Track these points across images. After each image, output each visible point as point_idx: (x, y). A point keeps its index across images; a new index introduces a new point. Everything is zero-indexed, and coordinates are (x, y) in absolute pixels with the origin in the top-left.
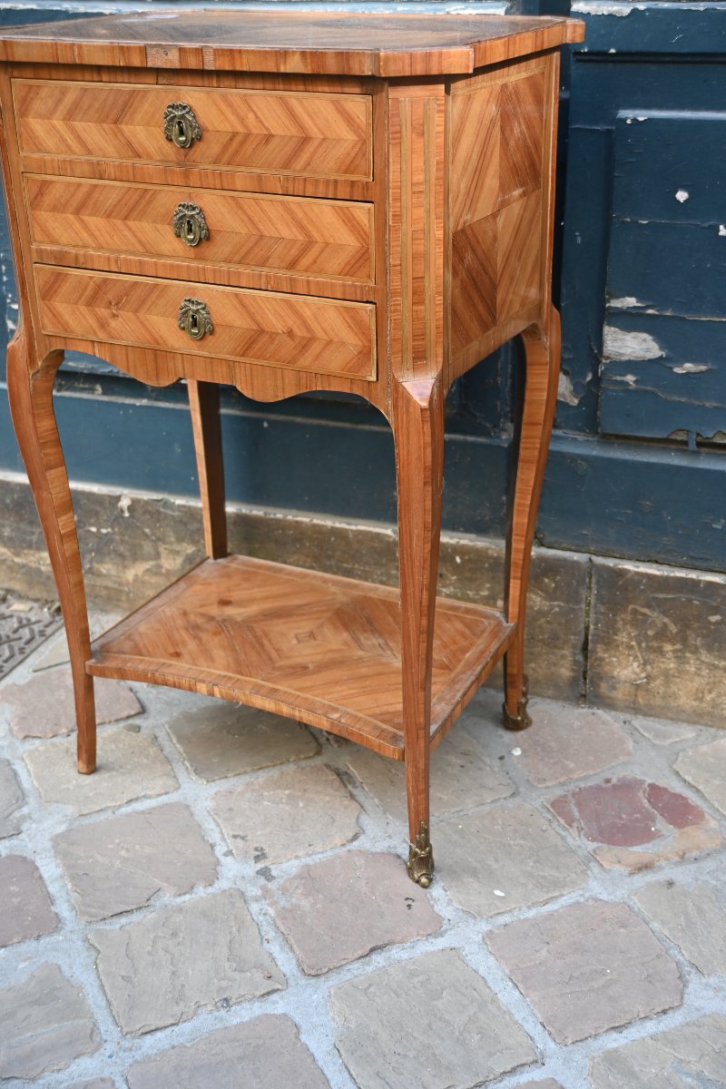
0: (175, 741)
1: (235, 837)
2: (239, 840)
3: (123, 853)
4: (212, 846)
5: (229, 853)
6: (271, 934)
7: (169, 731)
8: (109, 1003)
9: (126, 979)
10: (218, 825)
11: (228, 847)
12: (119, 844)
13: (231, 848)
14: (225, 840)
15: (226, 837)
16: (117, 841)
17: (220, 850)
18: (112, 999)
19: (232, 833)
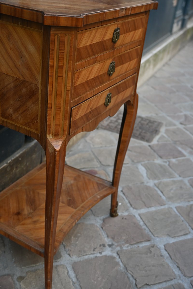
0: (34, 265)
1: (94, 250)
2: (96, 250)
3: (99, 279)
4: (96, 257)
5: (100, 253)
6: (136, 246)
7: (27, 267)
8: (165, 281)
9: (157, 277)
10: (86, 255)
11: (97, 253)
12: (94, 281)
13: (98, 252)
14: (94, 254)
15: (93, 253)
16: (93, 281)
17: (98, 255)
18: (164, 280)
19: (92, 251)
